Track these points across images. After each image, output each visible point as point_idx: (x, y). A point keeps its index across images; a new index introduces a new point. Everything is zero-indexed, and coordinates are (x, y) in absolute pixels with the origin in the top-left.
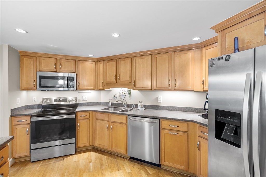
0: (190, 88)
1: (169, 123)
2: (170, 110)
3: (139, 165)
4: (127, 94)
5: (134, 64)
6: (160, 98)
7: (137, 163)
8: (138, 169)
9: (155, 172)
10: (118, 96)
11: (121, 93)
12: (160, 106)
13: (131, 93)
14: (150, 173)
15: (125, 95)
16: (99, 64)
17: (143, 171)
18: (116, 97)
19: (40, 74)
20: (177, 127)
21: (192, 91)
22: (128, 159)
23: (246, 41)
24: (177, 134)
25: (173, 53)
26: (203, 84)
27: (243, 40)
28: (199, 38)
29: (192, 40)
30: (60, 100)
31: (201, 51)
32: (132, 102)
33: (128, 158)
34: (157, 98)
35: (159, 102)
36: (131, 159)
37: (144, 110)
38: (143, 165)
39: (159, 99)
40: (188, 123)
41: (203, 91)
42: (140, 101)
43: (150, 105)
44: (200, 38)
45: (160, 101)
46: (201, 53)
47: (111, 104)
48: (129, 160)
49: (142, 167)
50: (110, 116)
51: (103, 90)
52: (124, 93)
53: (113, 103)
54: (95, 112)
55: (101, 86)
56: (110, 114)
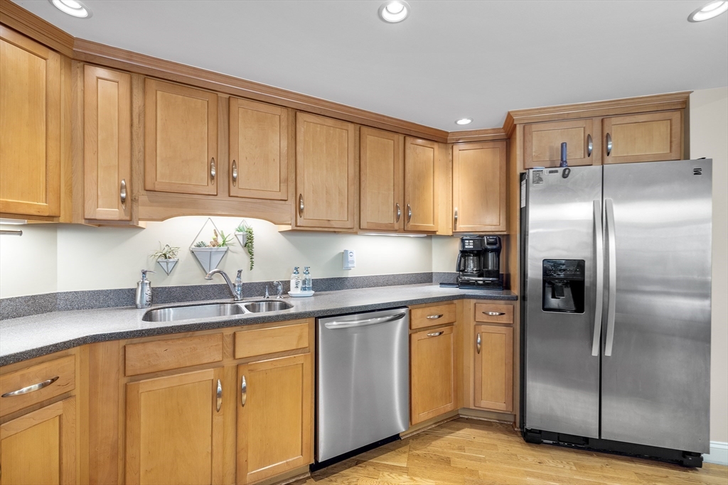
0: (432, 227)
2: (372, 287)
3: (355, 467)
4: (232, 245)
6: (351, 254)
7: (346, 468)
8: (371, 479)
9: (406, 456)
10: (183, 255)
12: (347, 278)
13: (255, 241)
14: (404, 465)
15: (224, 248)
17: (386, 474)
18: (176, 259)
20: (440, 316)
22: (308, 478)
24: (440, 333)
26: (456, 219)
28: (469, 121)
29: (456, 122)
32: (257, 276)
33: (307, 475)
34: (343, 256)
36: (318, 472)
37: (314, 295)
38: (365, 461)
39: (350, 259)
40: (455, 301)
41: (451, 233)
42: (296, 269)
43: (321, 280)
44: (472, 121)
45: (352, 262)
46: (449, 154)
47: (147, 290)
48: (316, 478)
49: (371, 468)
50: (229, 340)
51: (127, 225)
52: (220, 241)
53: (153, 290)
54: (123, 342)
55: (116, 201)
56: (228, 331)
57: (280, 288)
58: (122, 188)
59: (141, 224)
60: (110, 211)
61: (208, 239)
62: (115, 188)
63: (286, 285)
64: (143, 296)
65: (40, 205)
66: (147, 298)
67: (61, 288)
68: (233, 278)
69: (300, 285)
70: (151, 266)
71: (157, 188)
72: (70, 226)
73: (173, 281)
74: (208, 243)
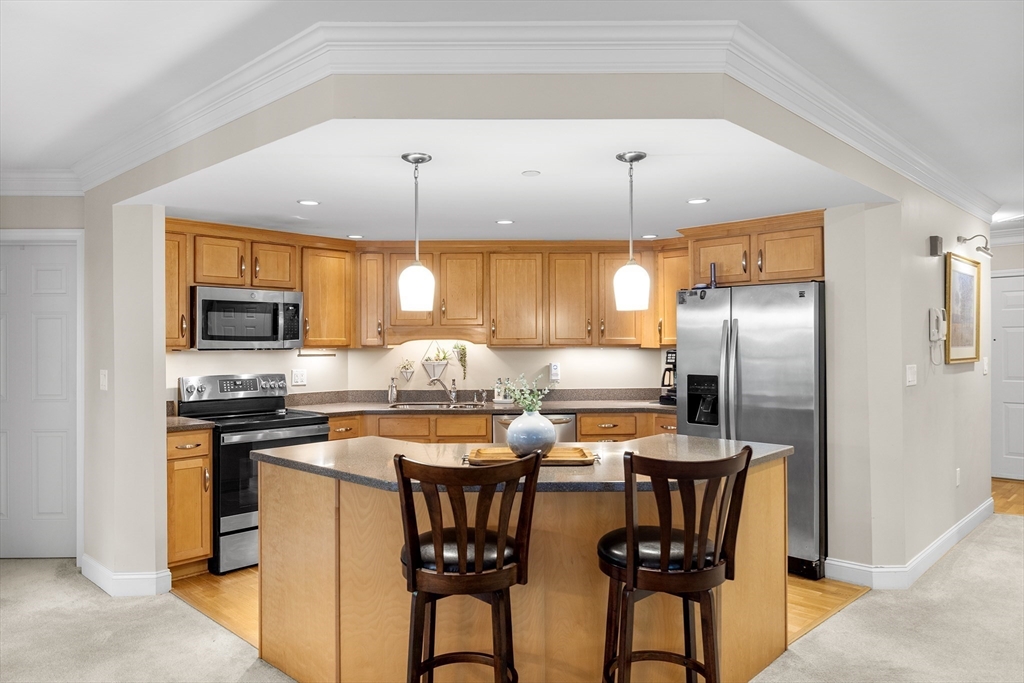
0: (632, 340)
1: (597, 419)
2: (581, 400)
4: (450, 359)
5: (493, 273)
6: (556, 367)
10: (417, 367)
11: (433, 357)
12: (553, 390)
13: (467, 355)
15: (445, 362)
16: (364, 263)
18: (412, 370)
19: (203, 294)
20: (614, 426)
21: (637, 347)
23: (725, 269)
25: (595, 256)
26: (660, 331)
27: (721, 266)
30: (235, 384)
31: (655, 256)
32: (470, 385)
34: (548, 367)
35: (553, 378)
39: (553, 371)
40: (636, 415)
41: (658, 346)
42: (499, 380)
45: (557, 375)
46: (656, 262)
47: (395, 392)
50: (432, 423)
51: (381, 348)
52: (442, 357)
53: (398, 392)
54: (378, 417)
55: (376, 333)
56: (433, 417)
57: (484, 395)
58: (380, 324)
59: (389, 347)
60: (374, 340)
61: (432, 355)
62: (376, 325)
63: (490, 394)
64: (393, 395)
65: (342, 340)
66: (395, 396)
67: (351, 387)
68: (449, 387)
69: (502, 394)
70: (398, 375)
71: (397, 323)
72: (355, 349)
73: (411, 387)
74: (433, 358)
